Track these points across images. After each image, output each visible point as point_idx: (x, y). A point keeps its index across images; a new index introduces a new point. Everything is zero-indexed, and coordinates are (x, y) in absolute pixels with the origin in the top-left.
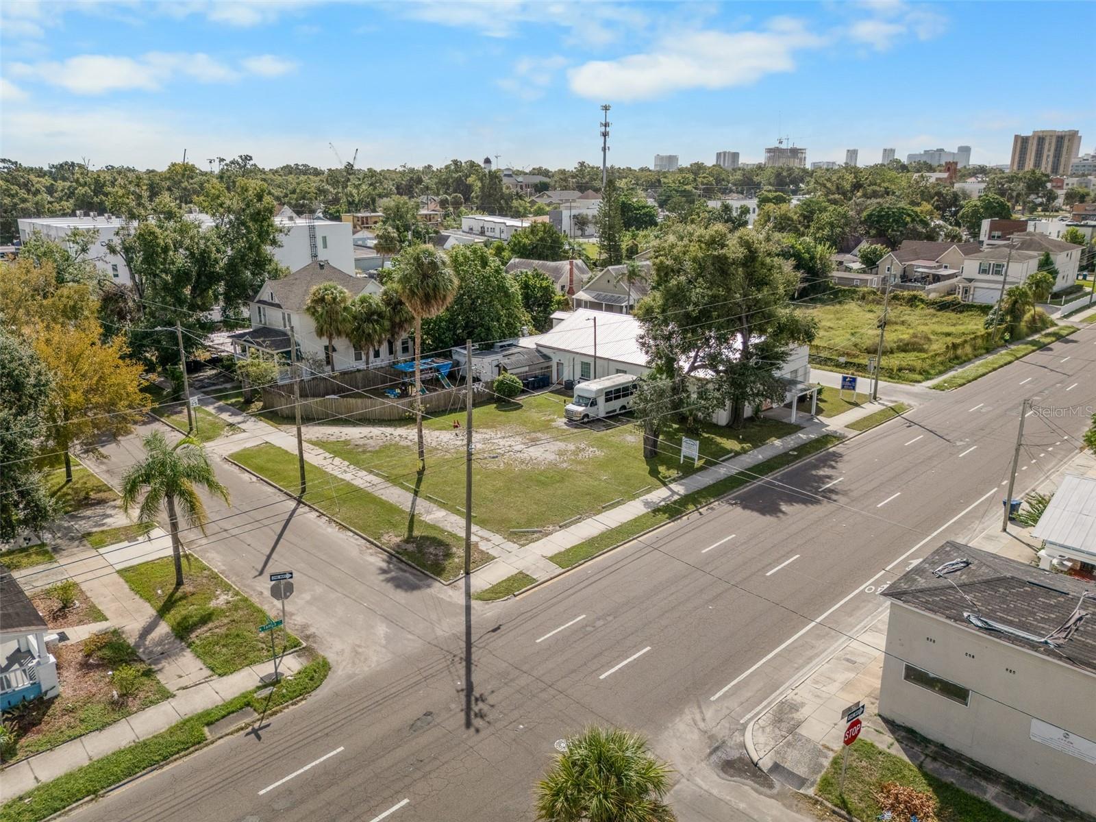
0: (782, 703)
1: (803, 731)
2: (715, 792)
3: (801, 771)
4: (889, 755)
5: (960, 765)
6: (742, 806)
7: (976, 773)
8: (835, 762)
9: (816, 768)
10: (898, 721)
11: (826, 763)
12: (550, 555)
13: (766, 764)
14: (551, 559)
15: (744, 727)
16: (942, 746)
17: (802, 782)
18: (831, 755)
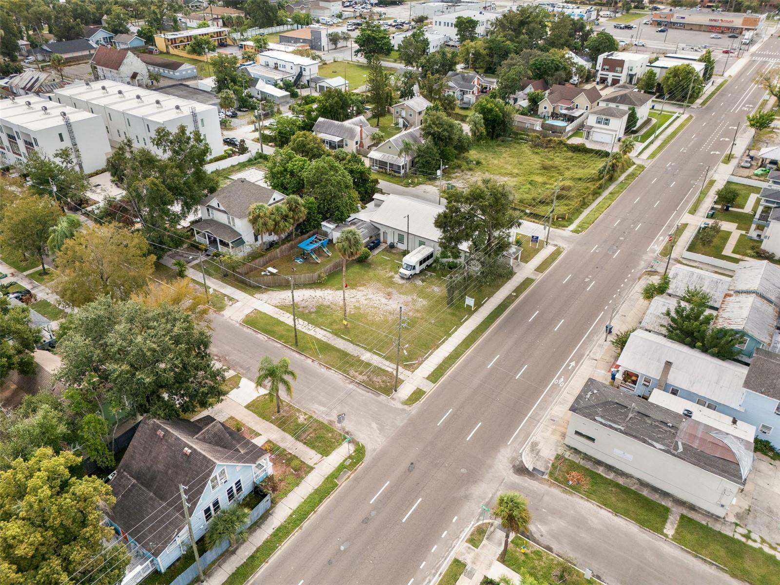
0: (532, 443)
1: (541, 454)
2: (517, 481)
3: (542, 469)
4: (569, 460)
5: (591, 460)
6: (526, 485)
7: (597, 463)
8: (553, 465)
9: (547, 468)
10: (571, 446)
11: (550, 465)
12: (426, 376)
13: (531, 469)
14: (427, 378)
15: (521, 454)
16: (586, 454)
17: (543, 473)
18: (551, 462)
